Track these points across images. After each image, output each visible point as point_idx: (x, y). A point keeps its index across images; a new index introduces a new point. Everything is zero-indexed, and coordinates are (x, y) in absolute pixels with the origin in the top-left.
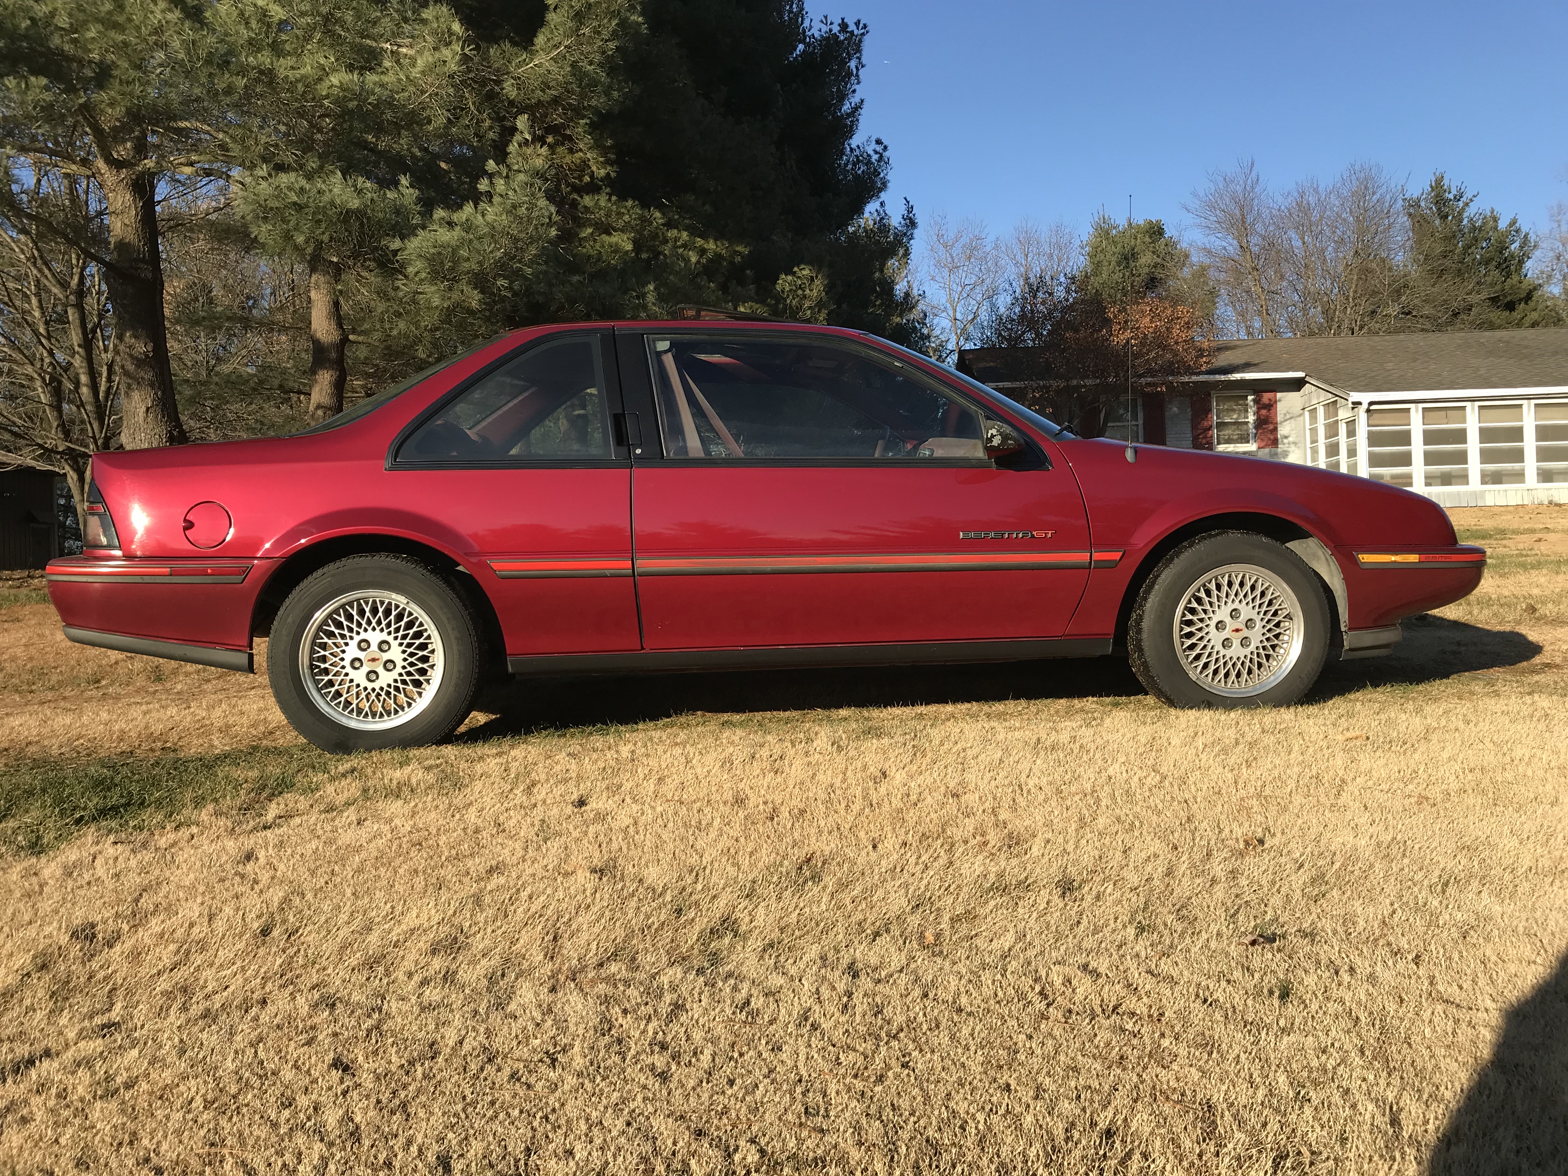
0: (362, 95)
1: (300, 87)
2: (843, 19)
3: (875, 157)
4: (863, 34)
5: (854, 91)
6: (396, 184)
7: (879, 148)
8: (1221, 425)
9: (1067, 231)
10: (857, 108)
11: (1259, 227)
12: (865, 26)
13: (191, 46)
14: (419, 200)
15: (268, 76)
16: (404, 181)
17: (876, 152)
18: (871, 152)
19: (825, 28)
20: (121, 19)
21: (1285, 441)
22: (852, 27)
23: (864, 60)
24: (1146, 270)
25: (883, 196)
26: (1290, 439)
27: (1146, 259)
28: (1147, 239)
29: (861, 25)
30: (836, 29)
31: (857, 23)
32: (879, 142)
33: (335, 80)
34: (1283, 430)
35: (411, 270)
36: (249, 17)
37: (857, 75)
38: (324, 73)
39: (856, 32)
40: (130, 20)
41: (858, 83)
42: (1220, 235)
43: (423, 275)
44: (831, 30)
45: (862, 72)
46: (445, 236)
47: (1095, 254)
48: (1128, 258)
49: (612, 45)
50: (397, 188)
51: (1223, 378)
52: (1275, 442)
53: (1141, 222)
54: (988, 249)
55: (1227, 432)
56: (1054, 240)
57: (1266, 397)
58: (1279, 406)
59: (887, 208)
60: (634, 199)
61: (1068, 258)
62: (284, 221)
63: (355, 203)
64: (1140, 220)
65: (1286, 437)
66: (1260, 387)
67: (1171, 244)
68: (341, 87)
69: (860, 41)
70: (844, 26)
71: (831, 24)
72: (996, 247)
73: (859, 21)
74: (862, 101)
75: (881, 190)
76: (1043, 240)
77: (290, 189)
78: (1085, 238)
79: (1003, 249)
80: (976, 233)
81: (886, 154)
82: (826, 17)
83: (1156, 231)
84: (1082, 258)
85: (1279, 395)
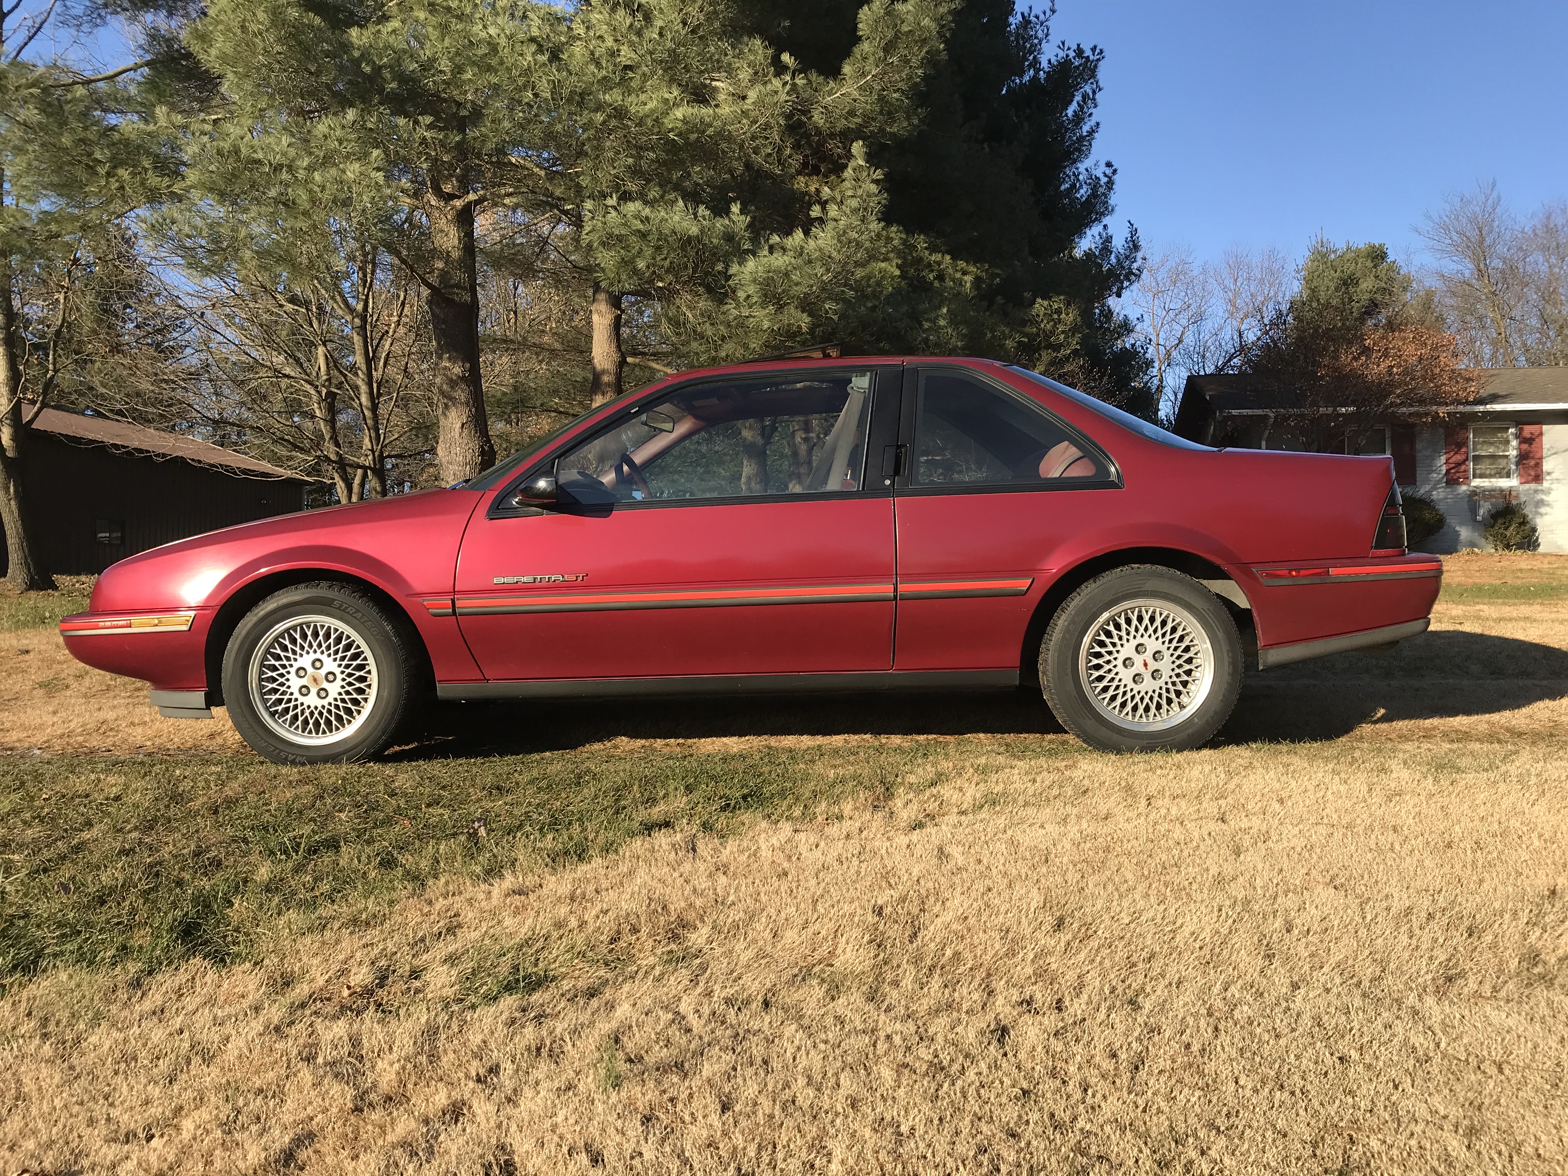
0: (700, 127)
1: (649, 123)
2: (1078, 45)
3: (1104, 180)
4: (1099, 60)
5: (1090, 115)
6: (727, 212)
7: (1109, 171)
8: (1477, 459)
9: (1280, 256)
10: (1092, 132)
11: (1501, 249)
12: (1101, 52)
13: (556, 87)
14: (750, 226)
15: (620, 113)
16: (735, 208)
17: (1105, 175)
18: (1101, 176)
19: (1062, 54)
20: (494, 62)
21: (1548, 477)
22: (1088, 53)
23: (1101, 84)
24: (1367, 296)
25: (1106, 220)
26: (1554, 476)
27: (1367, 284)
28: (1369, 264)
29: (1098, 51)
30: (1072, 54)
31: (1094, 49)
32: (1109, 165)
33: (679, 113)
34: (1547, 466)
35: (741, 295)
36: (601, 56)
37: (1094, 99)
38: (668, 106)
39: (1091, 58)
40: (502, 63)
41: (1096, 106)
42: (1454, 258)
43: (755, 299)
44: (1067, 56)
45: (1098, 96)
46: (779, 261)
47: (1311, 280)
48: (1348, 282)
49: (920, 72)
50: (727, 215)
51: (1481, 408)
52: (1538, 478)
53: (1361, 246)
54: (1195, 273)
55: (1482, 467)
56: (1266, 264)
57: (1528, 430)
58: (1545, 439)
59: (1110, 231)
60: (899, 224)
61: (1280, 284)
62: (626, 248)
63: (694, 230)
64: (1361, 243)
65: (1549, 474)
66: (1521, 419)
67: (1393, 268)
68: (685, 121)
69: (1096, 66)
70: (1079, 52)
71: (1069, 49)
72: (1204, 271)
73: (1095, 47)
74: (1098, 124)
75: (1103, 214)
76: (1254, 265)
77: (636, 217)
78: (1301, 262)
79: (1212, 273)
80: (1183, 257)
81: (1115, 177)
82: (1063, 43)
83: (1378, 255)
84: (1296, 283)
85: (1545, 428)
